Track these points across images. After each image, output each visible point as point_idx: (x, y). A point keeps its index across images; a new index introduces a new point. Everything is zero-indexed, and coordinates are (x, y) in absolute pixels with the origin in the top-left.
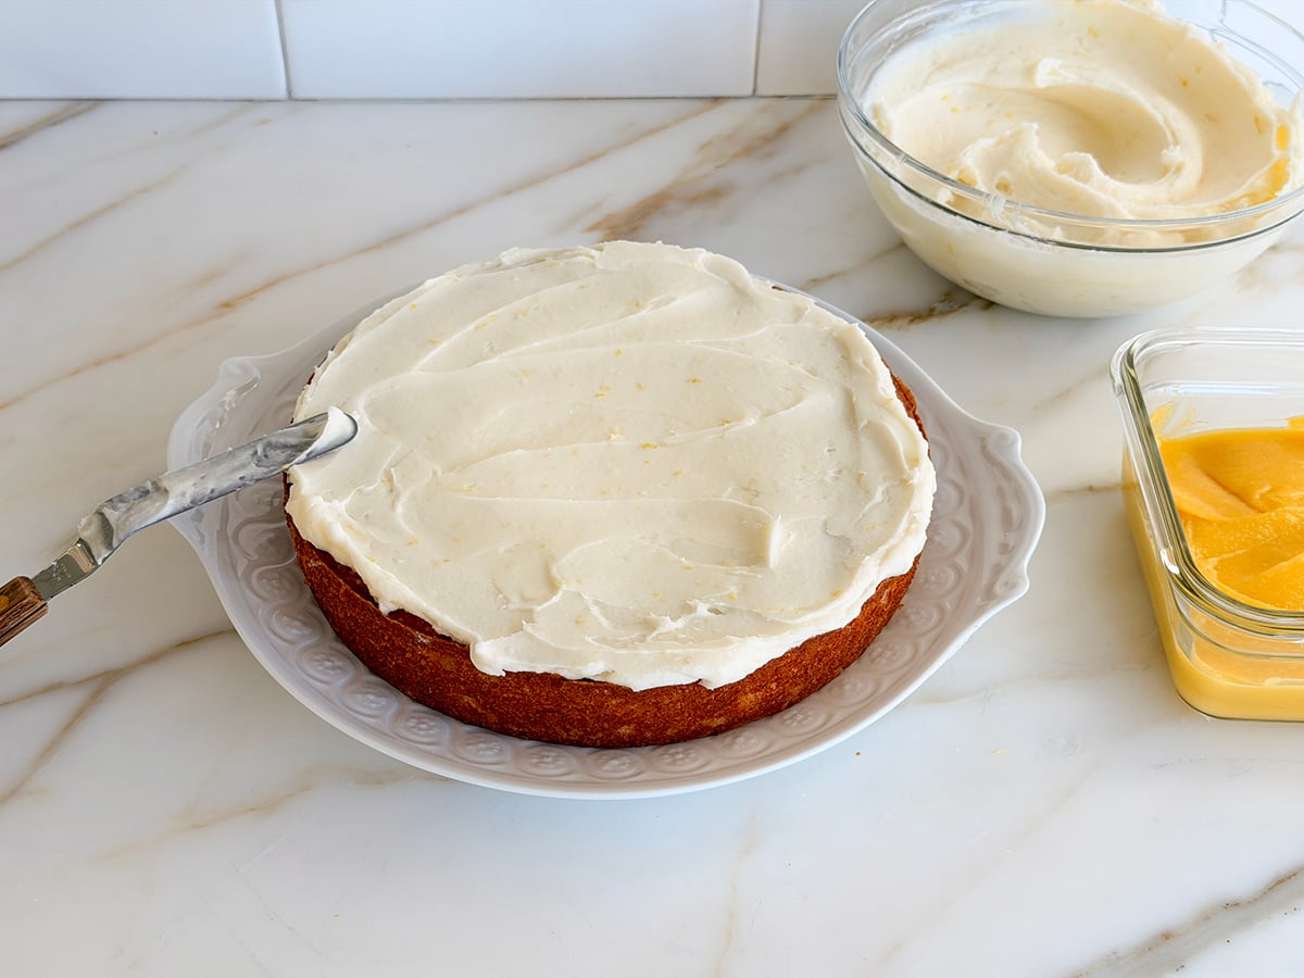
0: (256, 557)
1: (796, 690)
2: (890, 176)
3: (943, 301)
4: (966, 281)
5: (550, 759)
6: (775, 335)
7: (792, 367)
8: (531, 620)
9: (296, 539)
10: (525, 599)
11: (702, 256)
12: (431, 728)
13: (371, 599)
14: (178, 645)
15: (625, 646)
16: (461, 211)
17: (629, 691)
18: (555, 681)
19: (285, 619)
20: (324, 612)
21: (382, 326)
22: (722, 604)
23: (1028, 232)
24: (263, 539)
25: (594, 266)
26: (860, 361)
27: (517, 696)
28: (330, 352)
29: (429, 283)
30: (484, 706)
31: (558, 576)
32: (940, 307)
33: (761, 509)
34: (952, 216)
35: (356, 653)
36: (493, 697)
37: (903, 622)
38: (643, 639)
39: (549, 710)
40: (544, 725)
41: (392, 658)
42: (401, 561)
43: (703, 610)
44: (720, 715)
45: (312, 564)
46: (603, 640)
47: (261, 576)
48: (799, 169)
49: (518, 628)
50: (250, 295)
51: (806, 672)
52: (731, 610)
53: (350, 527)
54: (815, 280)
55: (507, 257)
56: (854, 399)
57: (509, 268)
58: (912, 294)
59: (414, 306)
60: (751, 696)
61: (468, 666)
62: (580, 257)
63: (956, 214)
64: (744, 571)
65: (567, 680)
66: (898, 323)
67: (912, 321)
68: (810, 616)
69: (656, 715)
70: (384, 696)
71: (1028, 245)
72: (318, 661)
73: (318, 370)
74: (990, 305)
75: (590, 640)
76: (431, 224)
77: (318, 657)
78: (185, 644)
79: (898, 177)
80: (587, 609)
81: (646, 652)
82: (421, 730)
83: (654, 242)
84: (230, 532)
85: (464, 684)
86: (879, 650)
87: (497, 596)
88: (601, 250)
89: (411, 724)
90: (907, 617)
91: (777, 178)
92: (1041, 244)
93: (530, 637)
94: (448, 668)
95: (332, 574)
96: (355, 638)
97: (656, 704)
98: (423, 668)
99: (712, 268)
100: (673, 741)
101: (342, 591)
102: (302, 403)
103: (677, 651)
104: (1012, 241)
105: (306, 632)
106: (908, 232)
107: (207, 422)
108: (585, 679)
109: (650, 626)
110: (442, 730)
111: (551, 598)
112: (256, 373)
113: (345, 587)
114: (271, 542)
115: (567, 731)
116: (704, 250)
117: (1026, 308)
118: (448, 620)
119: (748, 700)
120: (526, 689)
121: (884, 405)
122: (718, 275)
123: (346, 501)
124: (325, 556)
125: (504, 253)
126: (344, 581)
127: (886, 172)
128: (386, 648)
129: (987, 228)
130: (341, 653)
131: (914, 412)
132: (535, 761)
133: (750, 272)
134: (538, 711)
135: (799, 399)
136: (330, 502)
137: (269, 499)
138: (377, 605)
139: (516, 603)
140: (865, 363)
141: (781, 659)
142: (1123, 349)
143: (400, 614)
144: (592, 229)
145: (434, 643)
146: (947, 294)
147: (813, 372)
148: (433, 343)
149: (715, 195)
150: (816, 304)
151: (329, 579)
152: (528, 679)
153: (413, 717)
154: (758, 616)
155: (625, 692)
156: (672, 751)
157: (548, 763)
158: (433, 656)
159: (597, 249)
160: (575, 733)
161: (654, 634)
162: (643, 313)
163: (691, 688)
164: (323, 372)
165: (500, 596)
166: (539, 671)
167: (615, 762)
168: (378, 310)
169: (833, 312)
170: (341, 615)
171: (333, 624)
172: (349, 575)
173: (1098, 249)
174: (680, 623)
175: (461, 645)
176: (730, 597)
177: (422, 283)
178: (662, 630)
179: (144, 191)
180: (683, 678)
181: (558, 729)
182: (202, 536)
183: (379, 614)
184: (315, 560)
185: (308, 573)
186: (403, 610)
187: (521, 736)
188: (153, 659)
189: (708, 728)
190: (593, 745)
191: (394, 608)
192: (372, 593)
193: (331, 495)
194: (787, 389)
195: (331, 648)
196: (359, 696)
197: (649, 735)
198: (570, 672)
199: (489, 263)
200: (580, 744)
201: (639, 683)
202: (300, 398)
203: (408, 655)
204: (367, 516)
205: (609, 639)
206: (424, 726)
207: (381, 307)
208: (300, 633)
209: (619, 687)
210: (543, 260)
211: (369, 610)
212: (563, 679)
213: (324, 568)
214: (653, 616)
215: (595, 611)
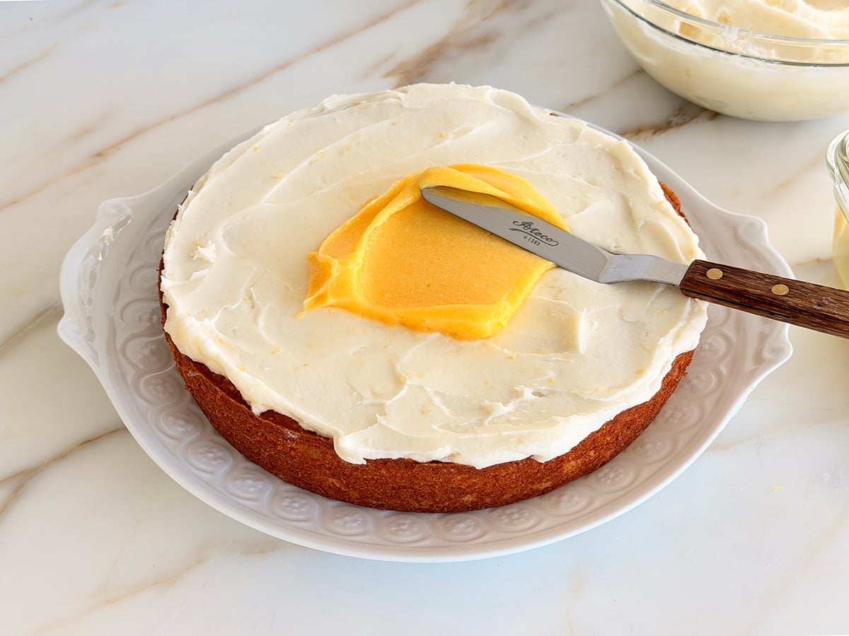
0: (142, 367)
1: (609, 453)
2: (637, 16)
3: (677, 115)
4: (699, 98)
5: (406, 527)
6: (558, 154)
7: (576, 179)
8: (383, 413)
9: (175, 353)
10: (376, 395)
11: (489, 93)
12: (302, 506)
13: (244, 402)
14: (82, 444)
15: (466, 431)
16: (282, 67)
17: (473, 468)
18: (410, 464)
19: (171, 418)
20: (203, 411)
21: (231, 166)
22: (544, 388)
23: (757, 55)
24: (147, 352)
25: (401, 106)
26: (631, 171)
27: (375, 477)
28: (189, 192)
29: (267, 128)
30: (347, 485)
31: (403, 374)
32: (675, 120)
33: (565, 303)
34: (692, 46)
35: (233, 444)
36: (355, 478)
37: (686, 386)
38: (481, 423)
39: (404, 487)
40: (400, 498)
41: (265, 450)
42: (267, 368)
43: (528, 394)
44: (548, 481)
45: (191, 374)
46: (447, 427)
47: (147, 383)
48: (549, 17)
49: (374, 421)
50: (117, 145)
51: (617, 439)
52: (552, 393)
53: (221, 341)
54: (572, 105)
55: (329, 103)
56: (631, 204)
57: (331, 111)
58: (654, 110)
59: (256, 149)
60: (573, 463)
61: (332, 455)
62: (389, 99)
63: (695, 43)
64: (558, 357)
65: (419, 463)
66: (643, 135)
67: (655, 133)
68: (621, 393)
69: (494, 485)
70: (261, 480)
71: (757, 65)
72: (200, 453)
73: (181, 208)
74: (715, 115)
75: (435, 427)
76: (259, 79)
77: (201, 451)
78: (88, 442)
79: (643, 16)
80: (430, 401)
81: (485, 435)
82: (294, 508)
83: (448, 83)
84: (118, 347)
85: (329, 469)
86: (670, 412)
87: (352, 393)
88: (406, 92)
89: (285, 504)
90: (689, 382)
91: (532, 25)
92: (768, 64)
93: (385, 428)
94: (315, 457)
95: (209, 382)
96: (232, 434)
97: (495, 477)
98: (292, 458)
99: (499, 101)
100: (508, 503)
101: (218, 397)
102: (170, 237)
103: (512, 433)
104: (743, 63)
105: (189, 429)
106: (648, 60)
107: (91, 256)
108: (434, 462)
109: (485, 411)
110: (312, 507)
111: (398, 393)
112: (129, 211)
113: (221, 393)
114: (153, 353)
115: (419, 502)
116: (490, 87)
117: (749, 116)
118: (311, 418)
119: (570, 467)
120: (384, 472)
121: (656, 207)
122: (504, 106)
123: (216, 318)
124: (201, 367)
125: (326, 100)
126: (221, 388)
127: (633, 13)
128: (259, 441)
129: (721, 54)
130: (221, 444)
131: (679, 210)
132: (394, 529)
133: (529, 103)
134: (393, 488)
135: (585, 206)
136: (202, 321)
137: (148, 316)
138: (249, 407)
139: (369, 399)
140: (636, 172)
141: (598, 432)
142: (836, 141)
143: (270, 414)
144: (389, 74)
145: (301, 438)
146: (680, 109)
147: (593, 182)
148: (276, 179)
149: (484, 41)
150: (588, 125)
151: (207, 386)
152: (385, 463)
153: (288, 498)
154: (576, 396)
155: (470, 470)
156: (508, 511)
157: (404, 530)
158: (301, 448)
159: (402, 92)
160: (425, 503)
161: (490, 418)
162: (447, 142)
163: (525, 462)
164: (185, 210)
165: (355, 393)
166: (395, 457)
167: (462, 525)
168: (227, 154)
169: (603, 132)
170: (219, 415)
171: (212, 421)
172: (222, 382)
173: (816, 65)
174: (510, 407)
175: (325, 438)
176: (550, 381)
177: (261, 128)
178: (496, 414)
179: (24, 66)
180: (518, 455)
181: (410, 501)
182: (95, 353)
183: (252, 416)
184: (194, 371)
185: (189, 381)
186: (272, 411)
187: (380, 507)
188: (62, 457)
189: (538, 490)
190: (442, 511)
191: (264, 409)
192: (245, 397)
193: (203, 315)
194: (574, 198)
195: (212, 441)
196: (238, 482)
197: (488, 500)
198: (421, 457)
199: (314, 109)
200: (430, 511)
201: (481, 461)
202: (168, 232)
203: (279, 448)
204: (234, 331)
205: (452, 425)
206: (297, 505)
207: (229, 151)
208: (184, 430)
209: (463, 466)
210: (359, 104)
211: (243, 411)
212: (416, 463)
213: (201, 377)
214: (487, 402)
215: (437, 401)
